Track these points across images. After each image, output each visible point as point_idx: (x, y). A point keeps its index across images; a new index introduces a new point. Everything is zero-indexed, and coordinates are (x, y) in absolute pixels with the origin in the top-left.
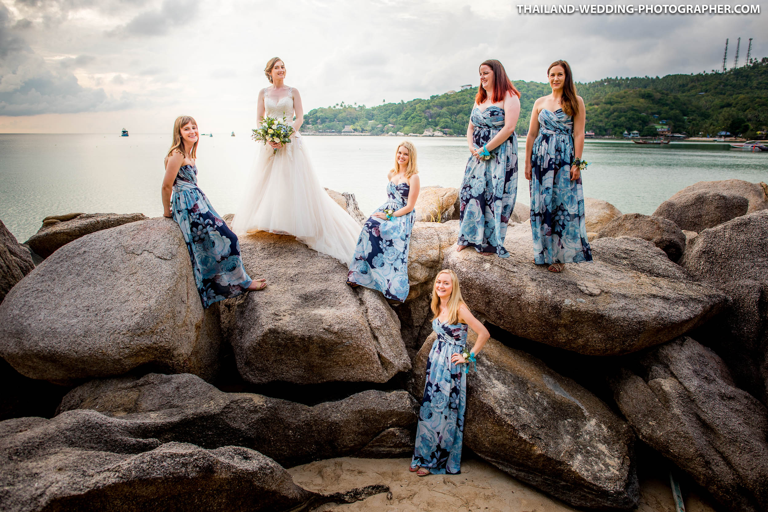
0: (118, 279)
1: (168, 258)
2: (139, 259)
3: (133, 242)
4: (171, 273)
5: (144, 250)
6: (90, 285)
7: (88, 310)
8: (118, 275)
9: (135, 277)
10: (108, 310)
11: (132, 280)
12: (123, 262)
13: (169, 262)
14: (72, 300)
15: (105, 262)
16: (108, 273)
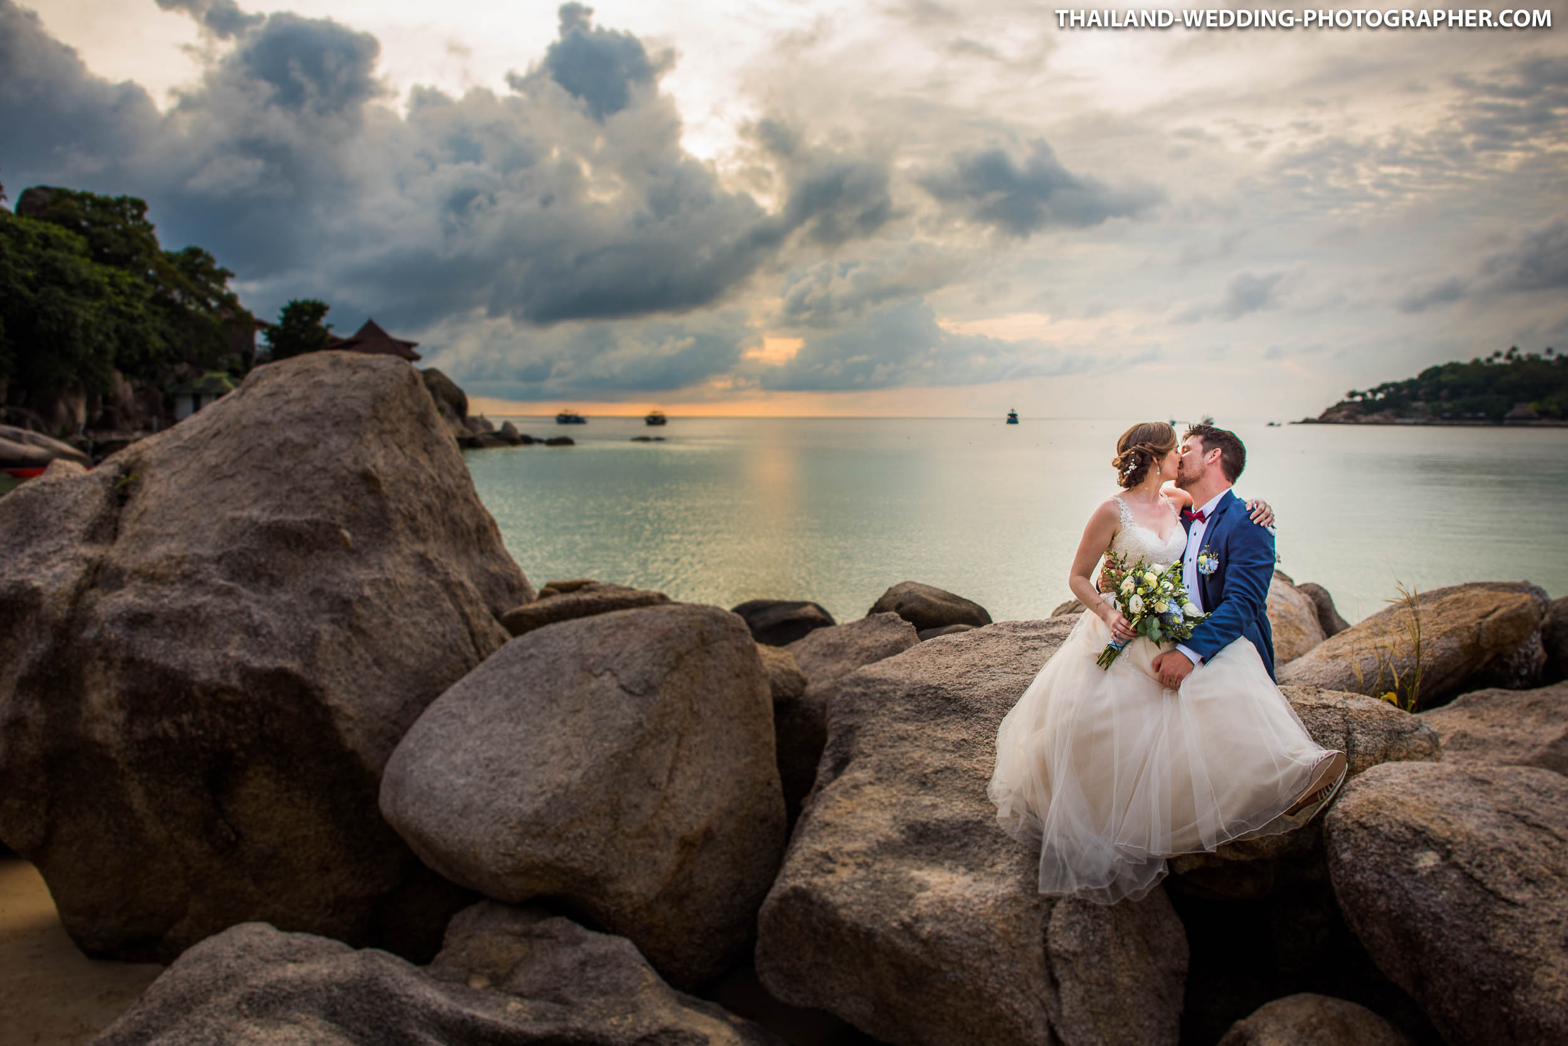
0: (552, 717)
1: (637, 691)
2: (594, 685)
3: (599, 650)
4: (631, 722)
5: (608, 669)
6: (511, 720)
7: (487, 766)
8: (556, 710)
9: (575, 719)
10: (513, 774)
11: (569, 723)
12: (571, 685)
13: (637, 700)
14: (478, 742)
15: (548, 681)
16: (544, 703)
